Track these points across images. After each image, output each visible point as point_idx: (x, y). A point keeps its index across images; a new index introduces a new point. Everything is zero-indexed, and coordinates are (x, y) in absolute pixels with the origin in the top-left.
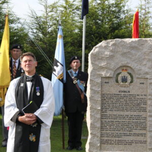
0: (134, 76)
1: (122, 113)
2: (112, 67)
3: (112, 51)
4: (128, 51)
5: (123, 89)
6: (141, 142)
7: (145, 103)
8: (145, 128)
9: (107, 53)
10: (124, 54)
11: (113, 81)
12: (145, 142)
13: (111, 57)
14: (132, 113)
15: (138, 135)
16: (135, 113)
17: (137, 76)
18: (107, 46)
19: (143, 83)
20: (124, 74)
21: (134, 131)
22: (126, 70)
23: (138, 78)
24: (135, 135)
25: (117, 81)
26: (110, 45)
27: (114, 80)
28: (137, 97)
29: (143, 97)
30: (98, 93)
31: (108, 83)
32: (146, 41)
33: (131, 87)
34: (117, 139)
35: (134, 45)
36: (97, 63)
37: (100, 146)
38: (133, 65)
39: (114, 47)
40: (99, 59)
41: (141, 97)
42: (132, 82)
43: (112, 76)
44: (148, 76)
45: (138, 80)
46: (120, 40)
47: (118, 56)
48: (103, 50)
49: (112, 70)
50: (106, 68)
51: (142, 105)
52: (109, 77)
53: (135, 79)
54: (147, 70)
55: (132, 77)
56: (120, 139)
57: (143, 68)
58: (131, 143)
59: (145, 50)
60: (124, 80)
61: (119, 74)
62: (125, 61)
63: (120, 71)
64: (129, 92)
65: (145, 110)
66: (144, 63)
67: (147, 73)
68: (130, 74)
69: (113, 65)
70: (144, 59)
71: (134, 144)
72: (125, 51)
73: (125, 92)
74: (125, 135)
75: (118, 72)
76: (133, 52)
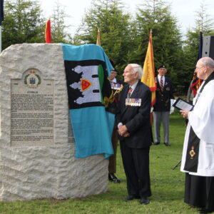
0: (41, 78)
1: (31, 112)
2: (21, 69)
3: (20, 55)
4: (35, 54)
5: (32, 90)
6: (48, 137)
8: (52, 125)
9: (16, 56)
10: (31, 58)
11: (21, 83)
12: (52, 137)
13: (19, 60)
14: (40, 112)
15: (46, 131)
16: (43, 112)
17: (44, 78)
18: (16, 50)
19: (50, 85)
20: (32, 76)
21: (42, 128)
22: (34, 72)
23: (45, 80)
24: (43, 131)
25: (26, 83)
26: (18, 49)
27: (23, 81)
28: (44, 97)
29: (50, 97)
30: (8, 94)
31: (17, 84)
32: (52, 46)
33: (39, 88)
34: (26, 135)
35: (40, 49)
36: (6, 65)
37: (11, 142)
38: (40, 67)
39: (21, 51)
40: (7, 62)
41: (48, 97)
42: (39, 83)
43: (20, 78)
44: (54, 78)
45: (45, 82)
46: (27, 44)
47: (26, 59)
48: (12, 54)
49: (20, 72)
50: (15, 70)
51: (49, 105)
52: (18, 79)
53: (42, 81)
54: (53, 73)
55: (39, 78)
56: (29, 135)
57: (49, 70)
58: (39, 139)
59: (51, 54)
60: (32, 81)
61: (27, 76)
62: (32, 64)
64: (37, 92)
65: (52, 109)
66: (51, 65)
67: (53, 75)
69: (21, 67)
70: (50, 62)
71: (42, 140)
72: (33, 54)
73: (33, 92)
74: (34, 132)
75: (26, 74)
76: (40, 55)
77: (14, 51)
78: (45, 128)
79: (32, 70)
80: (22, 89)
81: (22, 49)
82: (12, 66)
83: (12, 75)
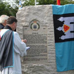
0: (40, 25)
1: (34, 44)
2: (28, 20)
3: (28, 12)
4: (36, 12)
5: (34, 32)
6: (44, 59)
8: (46, 52)
9: (25, 13)
10: (34, 14)
11: (29, 28)
12: (46, 59)
14: (40, 44)
15: (43, 55)
16: (41, 44)
17: (42, 25)
18: (25, 9)
20: (35, 24)
21: (41, 54)
23: (42, 26)
25: (31, 28)
26: (27, 9)
28: (42, 36)
29: (45, 36)
30: (21, 34)
31: (26, 29)
33: (39, 31)
34: (32, 58)
35: (39, 8)
36: (20, 19)
37: (24, 62)
38: (39, 19)
39: (29, 10)
41: (44, 36)
42: (39, 28)
43: (28, 25)
44: (47, 25)
46: (32, 6)
47: (31, 15)
48: (23, 12)
49: (28, 22)
50: (25, 21)
51: (45, 40)
52: (26, 26)
54: (47, 22)
56: (33, 58)
57: (45, 21)
58: (39, 60)
59: (45, 11)
60: (35, 27)
61: (32, 24)
62: (35, 17)
63: (33, 22)
64: (38, 33)
65: (46, 43)
66: (45, 18)
68: (38, 24)
69: (29, 19)
70: (45, 16)
71: (41, 60)
72: (35, 12)
73: (35, 33)
74: (36, 56)
76: (39, 12)
77: (24, 10)
78: (43, 54)
79: (35, 20)
80: (29, 32)
81: (28, 9)
82: (23, 19)
83: (24, 24)
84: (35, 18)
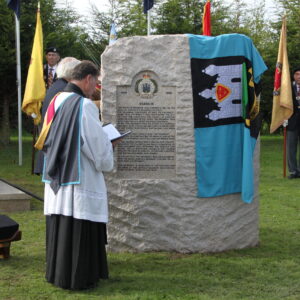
0: (159, 83)
1: (144, 131)
2: (130, 72)
3: (128, 52)
4: (149, 51)
5: (144, 101)
6: (167, 167)
7: (173, 119)
8: (173, 150)
9: (123, 54)
10: (145, 56)
11: (131, 91)
12: (173, 166)
13: (128, 60)
14: (157, 131)
15: (164, 158)
16: (161, 131)
17: (163, 84)
18: (123, 45)
19: (170, 93)
20: (146, 81)
21: (159, 154)
22: (148, 76)
23: (164, 86)
24: (160, 158)
25: (137, 91)
26: (126, 44)
27: (133, 89)
28: (163, 110)
29: (171, 110)
30: (113, 106)
31: (125, 93)
32: (174, 38)
33: (155, 98)
34: (138, 163)
35: (157, 43)
36: (110, 67)
37: (117, 172)
38: (157, 69)
39: (131, 47)
40: (112, 63)
41: (168, 110)
42: (156, 91)
43: (129, 84)
44: (176, 84)
45: (164, 89)
46: (139, 37)
47: (137, 58)
48: (118, 51)
49: (129, 76)
50: (123, 74)
51: (169, 121)
52: (126, 86)
53: (160, 88)
54: (175, 76)
55: (156, 84)
56: (141, 164)
57: (170, 73)
58: (154, 169)
59: (172, 50)
60: (146, 89)
61: (139, 82)
62: (146, 65)
63: (141, 77)
64: (152, 104)
65: (172, 127)
66: (172, 66)
67: (175, 80)
68: (153, 81)
69: (132, 69)
70: (170, 62)
71: (159, 170)
72: (147, 51)
73: (147, 104)
74: (148, 158)
75: (138, 79)
76: (157, 52)
77: (121, 47)
78: (164, 154)
80: (132, 100)
81: (131, 43)
82: (118, 68)
83: (119, 80)
84: (146, 67)
